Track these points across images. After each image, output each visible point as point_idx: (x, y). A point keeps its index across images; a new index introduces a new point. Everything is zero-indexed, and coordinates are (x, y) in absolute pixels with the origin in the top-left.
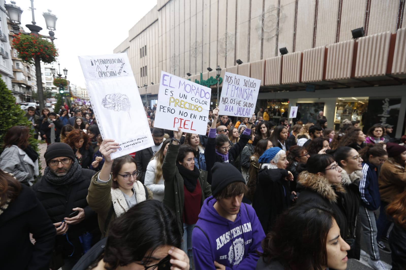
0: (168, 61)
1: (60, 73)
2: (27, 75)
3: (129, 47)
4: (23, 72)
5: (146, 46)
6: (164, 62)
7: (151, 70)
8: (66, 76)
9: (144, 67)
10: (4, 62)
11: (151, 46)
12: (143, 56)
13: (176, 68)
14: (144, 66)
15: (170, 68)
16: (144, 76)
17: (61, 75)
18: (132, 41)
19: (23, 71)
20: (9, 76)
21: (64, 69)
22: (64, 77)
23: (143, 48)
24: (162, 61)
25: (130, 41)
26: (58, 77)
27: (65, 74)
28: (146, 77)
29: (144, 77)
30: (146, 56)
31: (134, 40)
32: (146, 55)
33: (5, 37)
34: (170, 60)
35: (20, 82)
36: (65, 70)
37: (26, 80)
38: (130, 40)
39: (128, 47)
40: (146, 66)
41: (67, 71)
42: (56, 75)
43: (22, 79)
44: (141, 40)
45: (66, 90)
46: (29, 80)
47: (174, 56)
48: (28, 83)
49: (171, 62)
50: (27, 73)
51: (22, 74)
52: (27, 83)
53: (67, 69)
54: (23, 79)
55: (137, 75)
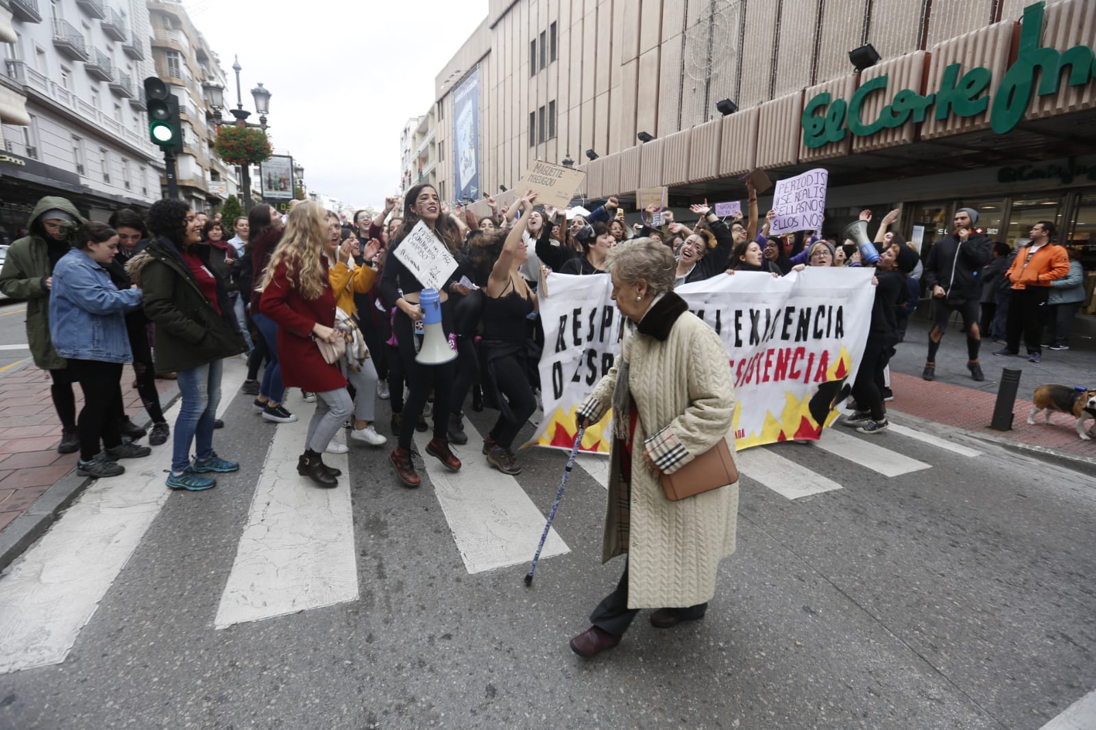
0: (672, 48)
1: (240, 106)
2: (208, 165)
3: (490, 51)
4: (195, 157)
5: (554, 26)
6: (649, 56)
7: (575, 113)
8: (263, 120)
9: (542, 109)
10: (136, 120)
11: (577, 16)
12: (543, 66)
13: (714, 71)
14: (543, 103)
15: (682, 77)
16: (542, 140)
17: (247, 114)
18: (501, 24)
19: (196, 152)
20: (152, 163)
21: (255, 86)
22: (259, 123)
23: (543, 34)
24: (638, 58)
25: (493, 27)
26: (233, 123)
27: (258, 112)
28: (552, 143)
29: (542, 147)
30: (556, 62)
31: (509, 17)
32: (553, 59)
33: (137, 41)
34: (684, 37)
35: (187, 184)
36: (261, 94)
37: (203, 178)
38: (492, 21)
39: (484, 52)
40: (552, 104)
41: (267, 95)
42: (228, 117)
43: (191, 176)
44: (534, 9)
45: (281, 189)
46: (213, 179)
47: (706, 16)
48: (210, 187)
49: (687, 48)
50: (208, 160)
51: (191, 160)
52: (208, 189)
53: (265, 87)
54: (196, 175)
55: (516, 141)
